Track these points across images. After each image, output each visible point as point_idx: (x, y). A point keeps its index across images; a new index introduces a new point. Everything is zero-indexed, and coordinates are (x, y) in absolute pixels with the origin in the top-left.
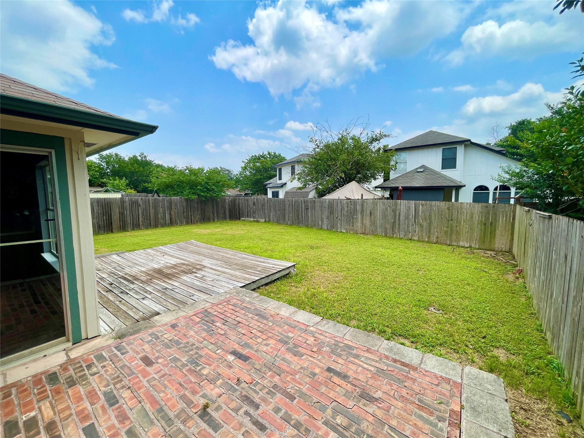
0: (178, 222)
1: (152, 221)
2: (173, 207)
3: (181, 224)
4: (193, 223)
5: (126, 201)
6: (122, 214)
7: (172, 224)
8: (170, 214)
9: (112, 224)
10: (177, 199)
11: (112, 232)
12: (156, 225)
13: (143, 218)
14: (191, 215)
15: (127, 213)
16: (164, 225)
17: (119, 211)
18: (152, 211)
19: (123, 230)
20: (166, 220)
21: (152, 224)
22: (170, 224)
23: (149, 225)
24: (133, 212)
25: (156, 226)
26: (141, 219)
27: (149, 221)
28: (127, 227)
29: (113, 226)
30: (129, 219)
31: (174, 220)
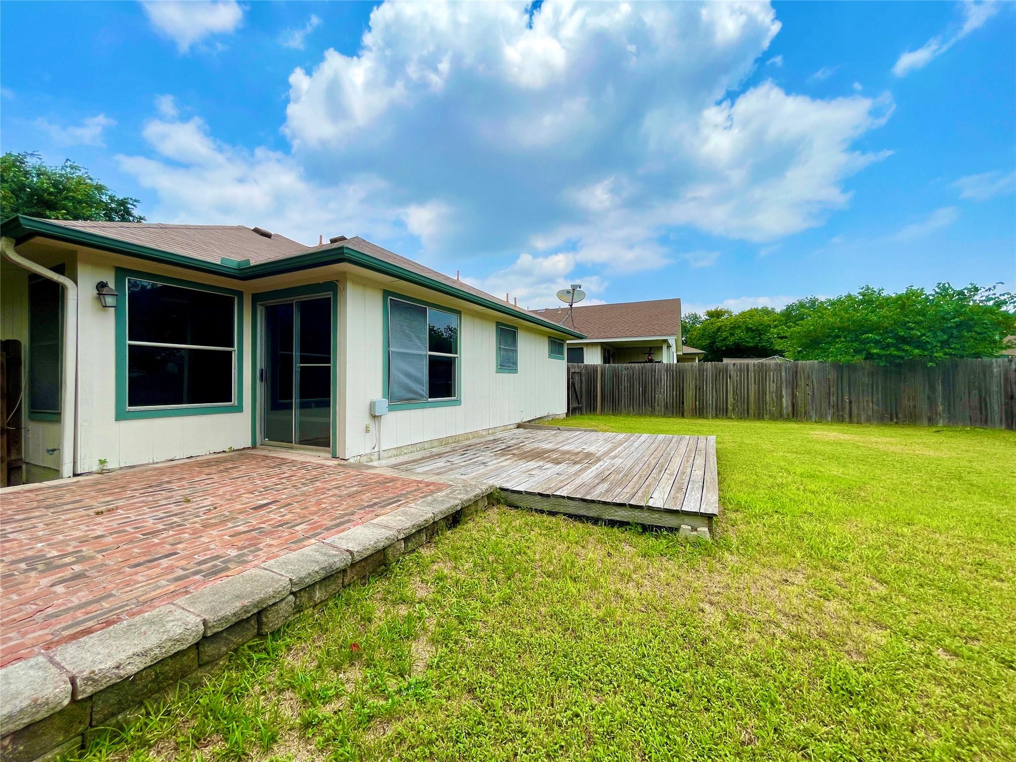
0: (813, 413)
2: (802, 383)
5: (707, 369)
6: (699, 389)
7: (797, 417)
8: (793, 396)
9: (683, 403)
11: (683, 416)
18: (753, 388)
22: (791, 415)
23: (746, 412)
28: (707, 412)
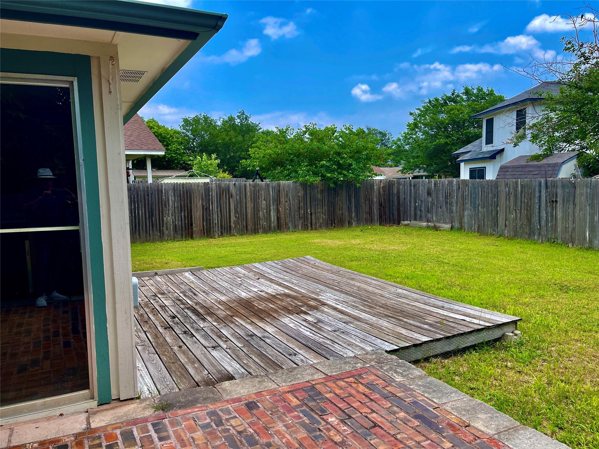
0: (290, 225)
1: (249, 222)
2: (283, 200)
3: (295, 228)
4: (314, 227)
5: (212, 189)
6: (206, 209)
7: (280, 230)
8: (278, 211)
9: (192, 225)
10: (289, 186)
11: (192, 238)
12: (255, 229)
13: (236, 217)
14: (311, 214)
15: (214, 207)
16: (268, 230)
17: (202, 203)
18: (250, 205)
19: (207, 235)
20: (270, 220)
21: (249, 227)
22: (276, 228)
23: (245, 228)
24: (222, 207)
25: (255, 231)
26: (233, 218)
27: (245, 222)
28: (213, 232)
29: (194, 229)
30: (215, 218)
31: (282, 222)
